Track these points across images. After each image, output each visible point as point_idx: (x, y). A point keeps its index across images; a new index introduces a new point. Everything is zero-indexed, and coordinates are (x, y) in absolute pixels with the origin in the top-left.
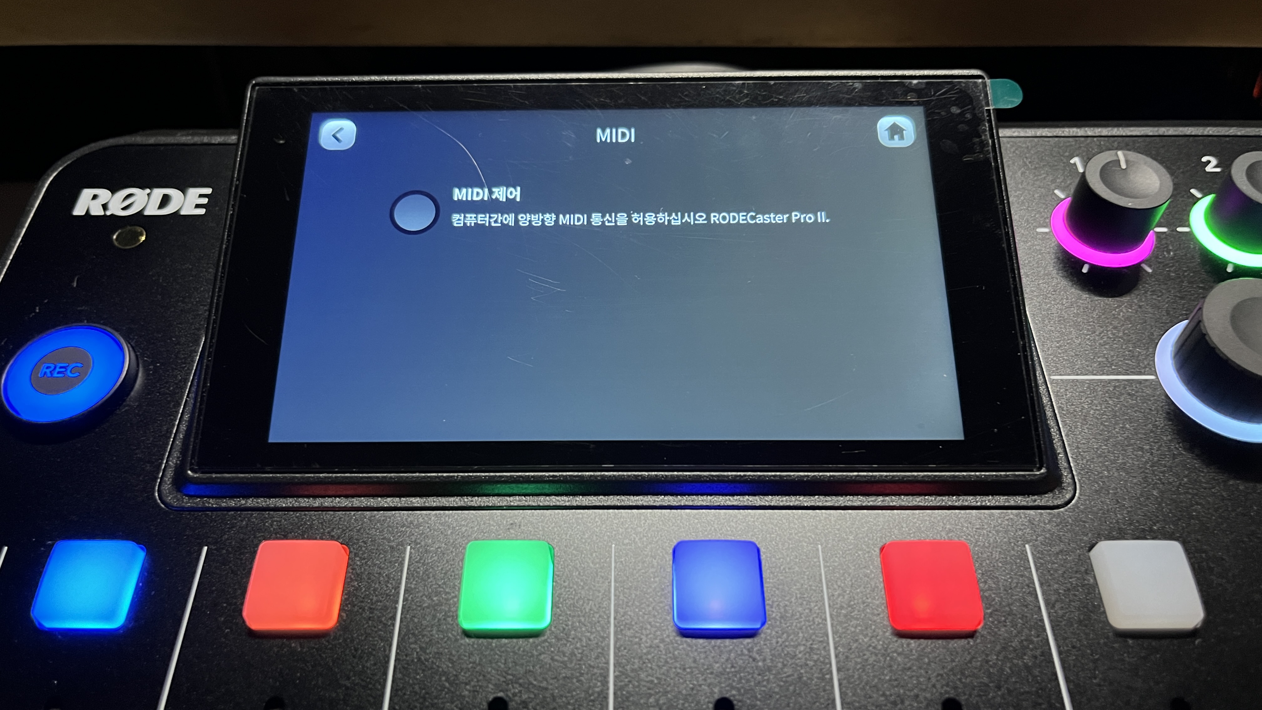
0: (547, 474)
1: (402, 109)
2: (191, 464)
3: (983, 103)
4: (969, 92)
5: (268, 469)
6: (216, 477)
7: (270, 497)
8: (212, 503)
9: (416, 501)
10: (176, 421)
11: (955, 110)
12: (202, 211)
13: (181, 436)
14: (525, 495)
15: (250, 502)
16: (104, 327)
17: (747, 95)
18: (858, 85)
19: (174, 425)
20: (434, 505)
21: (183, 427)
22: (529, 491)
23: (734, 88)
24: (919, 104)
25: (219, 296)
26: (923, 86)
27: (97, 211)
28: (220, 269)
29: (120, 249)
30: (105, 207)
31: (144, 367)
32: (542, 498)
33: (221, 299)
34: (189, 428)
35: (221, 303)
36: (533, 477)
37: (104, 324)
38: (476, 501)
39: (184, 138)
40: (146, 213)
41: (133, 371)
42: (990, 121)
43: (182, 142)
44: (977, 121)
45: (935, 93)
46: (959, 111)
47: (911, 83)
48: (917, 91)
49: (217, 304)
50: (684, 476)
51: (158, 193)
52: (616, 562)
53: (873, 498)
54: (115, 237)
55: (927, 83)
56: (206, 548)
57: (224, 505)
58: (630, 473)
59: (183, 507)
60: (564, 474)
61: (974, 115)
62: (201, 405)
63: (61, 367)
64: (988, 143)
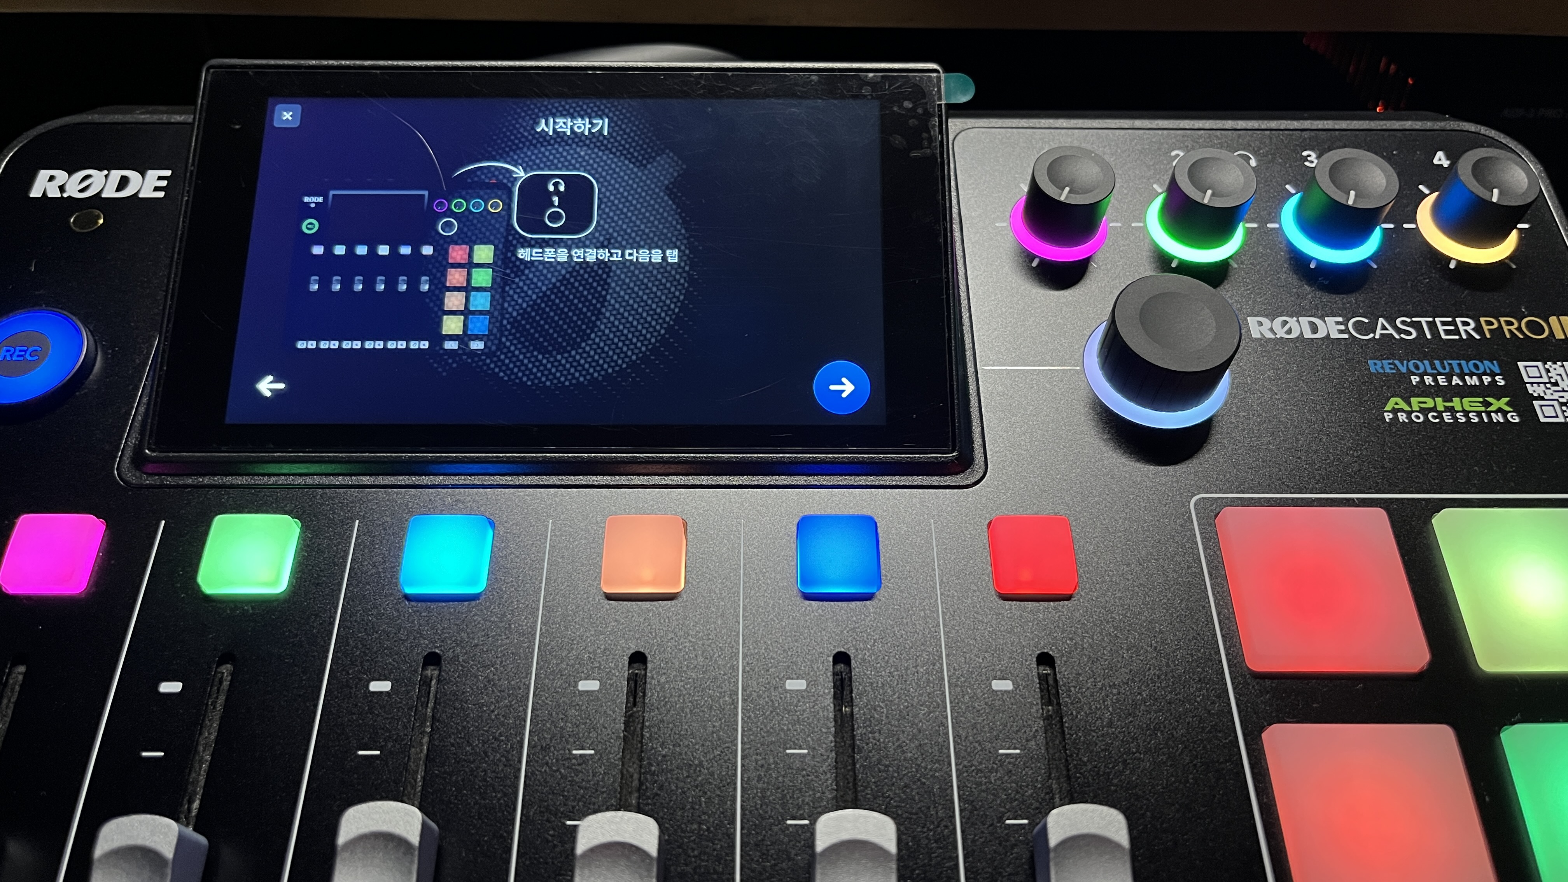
0: (490, 455)
1: (359, 96)
2: (149, 444)
3: (936, 98)
4: (923, 86)
5: (223, 449)
6: (173, 456)
7: (226, 475)
8: (169, 481)
9: (366, 480)
10: (134, 403)
11: (907, 104)
12: (161, 194)
13: (140, 418)
14: (470, 475)
15: (206, 480)
16: (60, 311)
17: (704, 87)
18: (815, 78)
19: (132, 407)
20: (384, 483)
21: (142, 409)
22: (473, 471)
23: (692, 79)
24: (873, 98)
25: (175, 282)
26: (879, 80)
27: (53, 193)
28: (176, 255)
29: (78, 233)
30: (62, 188)
31: (103, 351)
32: (487, 478)
33: (177, 285)
34: (147, 409)
35: (177, 289)
36: (477, 457)
37: (61, 308)
38: (425, 480)
39: (143, 116)
40: (104, 195)
41: (92, 355)
42: (940, 116)
43: (140, 121)
44: (928, 115)
45: (889, 87)
46: (911, 106)
47: (867, 76)
48: (873, 84)
49: (173, 290)
50: (621, 457)
51: (116, 175)
52: (551, 536)
53: (797, 478)
54: (72, 220)
55: (882, 76)
56: (163, 522)
57: (181, 482)
58: (570, 455)
59: (142, 485)
60: (508, 455)
61: (926, 111)
62: (158, 387)
63: (20, 351)
64: (936, 138)
